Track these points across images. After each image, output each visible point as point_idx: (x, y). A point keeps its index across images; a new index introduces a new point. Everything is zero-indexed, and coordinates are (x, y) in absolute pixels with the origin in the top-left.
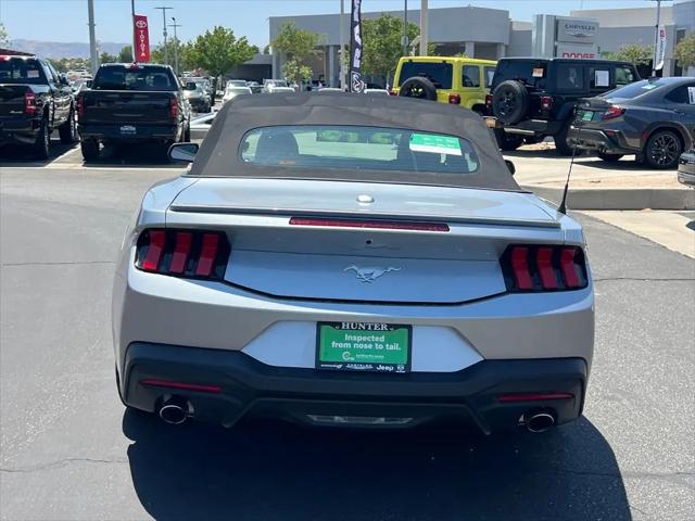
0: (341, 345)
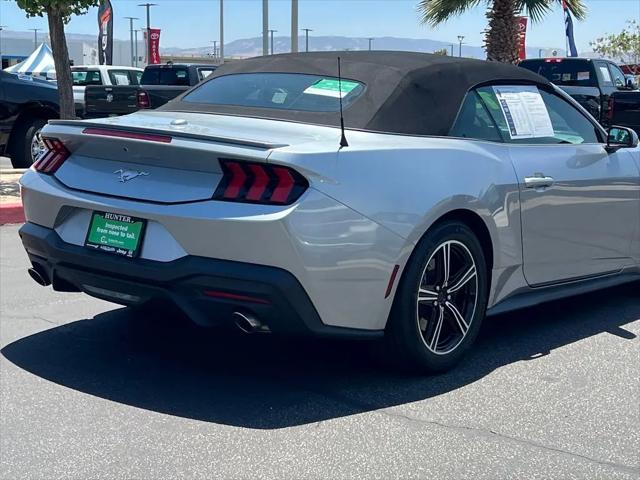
0: (102, 231)
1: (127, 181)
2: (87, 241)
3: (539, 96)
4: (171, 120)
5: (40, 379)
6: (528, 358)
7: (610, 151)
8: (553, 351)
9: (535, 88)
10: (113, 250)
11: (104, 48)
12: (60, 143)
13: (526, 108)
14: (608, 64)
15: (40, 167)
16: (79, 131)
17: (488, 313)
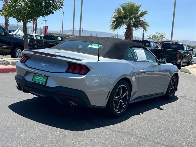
0: (36, 78)
1: (44, 66)
2: (32, 81)
3: (143, 50)
4: (55, 51)
5: (18, 115)
6: (138, 114)
7: (159, 64)
8: (144, 113)
9: (143, 49)
10: (39, 83)
11: (34, 30)
12: (27, 55)
13: (140, 53)
14: (153, 42)
15: (21, 61)
16: (32, 53)
17: (130, 103)
